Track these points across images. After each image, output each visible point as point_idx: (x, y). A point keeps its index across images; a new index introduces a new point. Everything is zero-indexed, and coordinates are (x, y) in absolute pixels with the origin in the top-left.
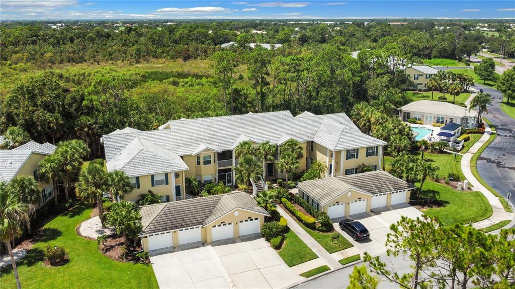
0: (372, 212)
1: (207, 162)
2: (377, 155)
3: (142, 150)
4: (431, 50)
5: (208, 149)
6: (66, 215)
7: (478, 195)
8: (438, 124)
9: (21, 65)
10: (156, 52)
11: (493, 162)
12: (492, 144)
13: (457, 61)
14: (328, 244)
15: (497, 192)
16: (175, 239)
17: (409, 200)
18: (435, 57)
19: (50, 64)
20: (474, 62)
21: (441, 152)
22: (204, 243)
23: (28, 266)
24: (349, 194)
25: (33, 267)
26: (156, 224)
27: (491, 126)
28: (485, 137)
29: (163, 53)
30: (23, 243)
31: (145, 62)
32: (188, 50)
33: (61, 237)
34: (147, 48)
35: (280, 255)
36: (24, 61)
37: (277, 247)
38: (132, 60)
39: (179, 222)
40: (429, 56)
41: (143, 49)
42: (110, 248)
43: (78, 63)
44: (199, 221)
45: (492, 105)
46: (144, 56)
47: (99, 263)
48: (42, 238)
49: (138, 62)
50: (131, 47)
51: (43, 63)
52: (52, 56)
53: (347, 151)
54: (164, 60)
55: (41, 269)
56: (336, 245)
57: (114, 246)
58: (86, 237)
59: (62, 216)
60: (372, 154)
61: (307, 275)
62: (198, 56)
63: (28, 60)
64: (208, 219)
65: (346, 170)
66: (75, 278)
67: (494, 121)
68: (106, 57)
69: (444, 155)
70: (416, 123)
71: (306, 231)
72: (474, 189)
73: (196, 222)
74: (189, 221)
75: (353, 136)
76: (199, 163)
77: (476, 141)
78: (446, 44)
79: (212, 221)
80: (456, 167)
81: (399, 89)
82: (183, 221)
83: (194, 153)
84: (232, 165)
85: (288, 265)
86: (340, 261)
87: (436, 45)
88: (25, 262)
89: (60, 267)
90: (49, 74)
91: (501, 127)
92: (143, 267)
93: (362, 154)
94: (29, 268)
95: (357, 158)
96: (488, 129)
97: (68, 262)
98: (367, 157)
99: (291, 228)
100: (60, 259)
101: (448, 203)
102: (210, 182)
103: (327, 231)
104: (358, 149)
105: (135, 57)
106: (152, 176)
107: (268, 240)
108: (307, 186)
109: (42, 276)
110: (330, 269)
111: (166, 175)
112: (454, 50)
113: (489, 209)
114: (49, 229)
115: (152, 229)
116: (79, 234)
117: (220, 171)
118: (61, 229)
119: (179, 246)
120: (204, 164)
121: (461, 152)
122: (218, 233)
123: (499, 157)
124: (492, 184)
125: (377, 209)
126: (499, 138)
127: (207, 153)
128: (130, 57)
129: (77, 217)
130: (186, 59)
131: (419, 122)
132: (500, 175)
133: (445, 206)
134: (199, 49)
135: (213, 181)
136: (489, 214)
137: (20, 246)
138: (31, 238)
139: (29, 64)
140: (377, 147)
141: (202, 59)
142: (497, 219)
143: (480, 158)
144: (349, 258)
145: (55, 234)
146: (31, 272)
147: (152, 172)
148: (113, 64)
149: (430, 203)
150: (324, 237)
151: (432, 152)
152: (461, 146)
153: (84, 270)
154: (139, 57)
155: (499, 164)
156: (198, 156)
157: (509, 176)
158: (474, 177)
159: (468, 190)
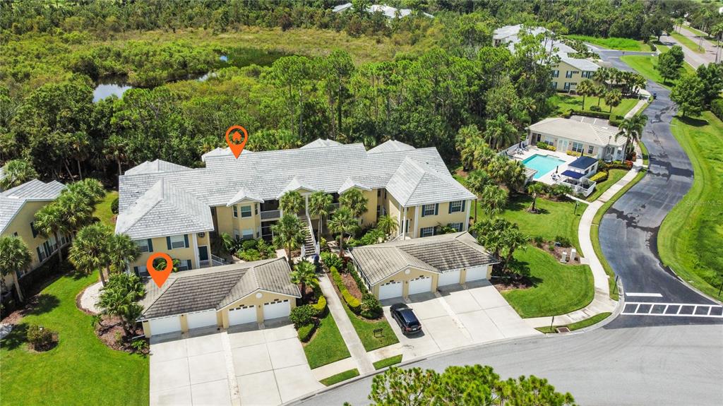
0: (439, 291)
1: (246, 214)
2: (463, 211)
3: (159, 202)
4: (609, 25)
5: (246, 199)
6: (71, 275)
7: (586, 270)
8: (574, 153)
9: (75, 34)
10: (248, 17)
11: (625, 217)
12: (636, 188)
13: (642, 41)
14: (368, 338)
15: (611, 266)
16: (184, 323)
17: (490, 277)
18: (613, 35)
19: (112, 33)
20: (666, 44)
21: (563, 199)
22: (218, 328)
23: (9, 350)
24: (408, 272)
25: (14, 351)
26: (159, 305)
27: (645, 157)
28: (631, 175)
29: (257, 18)
30: (10, 316)
31: (234, 31)
32: (290, 15)
33: (57, 309)
34: (237, 12)
35: (305, 351)
36: (80, 28)
37: (305, 340)
38: (216, 28)
39: (187, 304)
40: (605, 34)
41: (232, 12)
42: (108, 329)
43: (149, 30)
44: (212, 303)
45: (661, 121)
46: (232, 22)
47: (89, 349)
48: (35, 309)
49: (224, 30)
50: (216, 9)
51: (104, 30)
52: (115, 22)
53: (423, 206)
54: (257, 28)
55: (22, 354)
56: (378, 339)
57: (114, 326)
58: (85, 310)
59: (66, 277)
60: (457, 209)
61: (328, 382)
62: (301, 23)
63: (85, 27)
64: (224, 301)
65: (422, 230)
66: (57, 370)
67: (653, 148)
68: (185, 23)
69: (565, 203)
70: (547, 149)
71: (349, 316)
72: (583, 261)
73: (208, 304)
74: (200, 302)
75: (434, 187)
76: (236, 214)
77: (616, 181)
78: (629, 17)
79: (227, 303)
80: (572, 224)
81: (534, 98)
82: (193, 303)
83: (230, 203)
84: (279, 216)
85: (311, 366)
86: (374, 364)
87: (617, 18)
88: (8, 343)
89: (45, 352)
90: (104, 51)
91: (658, 159)
92: (139, 359)
93: (444, 210)
94: (9, 352)
95: (437, 214)
96: (639, 163)
97: (55, 346)
98: (450, 213)
99: (331, 311)
100: (46, 343)
101: (540, 281)
102: (249, 238)
103: (373, 318)
104: (437, 205)
105: (221, 24)
106: (168, 238)
107: (297, 328)
108: (362, 255)
109: (21, 364)
110: (359, 375)
111: (186, 236)
112: (639, 27)
113: (590, 294)
114: (47, 296)
115: (154, 313)
116: (78, 305)
117: (263, 224)
118: (59, 297)
119: (189, 330)
120: (242, 216)
121: (589, 199)
122: (236, 317)
123: (636, 210)
124: (609, 253)
125: (447, 286)
126: (648, 177)
127: (246, 204)
128: (214, 23)
129: (83, 279)
130: (286, 27)
131: (551, 147)
132: (625, 238)
133: (536, 286)
134: (304, 14)
135: (255, 236)
136: (586, 302)
137: (7, 319)
138: (22, 309)
139: (85, 32)
140: (464, 201)
141: (306, 27)
142: (593, 310)
143: (611, 210)
144: (387, 359)
145: (52, 303)
146: (9, 359)
147: (168, 233)
148: (192, 32)
149: (517, 281)
150: (367, 326)
151: (550, 198)
152: (590, 190)
153: (70, 359)
154: (227, 22)
155: (631, 222)
156: (235, 207)
157: (636, 242)
158: (590, 241)
159: (575, 263)
